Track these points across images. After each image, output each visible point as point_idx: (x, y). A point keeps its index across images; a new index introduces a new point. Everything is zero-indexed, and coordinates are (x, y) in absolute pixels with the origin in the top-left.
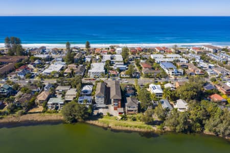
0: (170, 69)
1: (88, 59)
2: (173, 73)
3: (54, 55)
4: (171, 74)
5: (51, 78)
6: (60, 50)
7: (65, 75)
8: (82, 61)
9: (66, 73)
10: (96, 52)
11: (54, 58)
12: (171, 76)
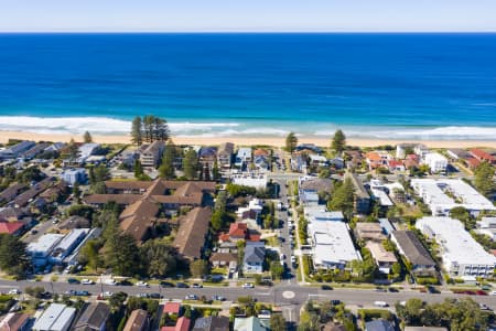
1: (383, 198)
7: (385, 270)
10: (372, 163)
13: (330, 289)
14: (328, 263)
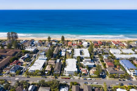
0: (131, 69)
1: (63, 54)
2: (134, 74)
3: (39, 47)
4: (132, 74)
5: (35, 75)
6: (44, 42)
7: (46, 73)
8: (59, 56)
9: (46, 71)
10: (68, 45)
11: (39, 50)
12: (132, 77)
13: (29, 77)
14: (32, 71)
